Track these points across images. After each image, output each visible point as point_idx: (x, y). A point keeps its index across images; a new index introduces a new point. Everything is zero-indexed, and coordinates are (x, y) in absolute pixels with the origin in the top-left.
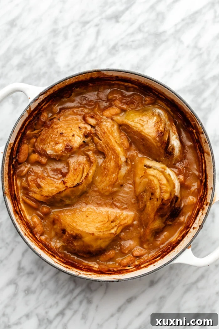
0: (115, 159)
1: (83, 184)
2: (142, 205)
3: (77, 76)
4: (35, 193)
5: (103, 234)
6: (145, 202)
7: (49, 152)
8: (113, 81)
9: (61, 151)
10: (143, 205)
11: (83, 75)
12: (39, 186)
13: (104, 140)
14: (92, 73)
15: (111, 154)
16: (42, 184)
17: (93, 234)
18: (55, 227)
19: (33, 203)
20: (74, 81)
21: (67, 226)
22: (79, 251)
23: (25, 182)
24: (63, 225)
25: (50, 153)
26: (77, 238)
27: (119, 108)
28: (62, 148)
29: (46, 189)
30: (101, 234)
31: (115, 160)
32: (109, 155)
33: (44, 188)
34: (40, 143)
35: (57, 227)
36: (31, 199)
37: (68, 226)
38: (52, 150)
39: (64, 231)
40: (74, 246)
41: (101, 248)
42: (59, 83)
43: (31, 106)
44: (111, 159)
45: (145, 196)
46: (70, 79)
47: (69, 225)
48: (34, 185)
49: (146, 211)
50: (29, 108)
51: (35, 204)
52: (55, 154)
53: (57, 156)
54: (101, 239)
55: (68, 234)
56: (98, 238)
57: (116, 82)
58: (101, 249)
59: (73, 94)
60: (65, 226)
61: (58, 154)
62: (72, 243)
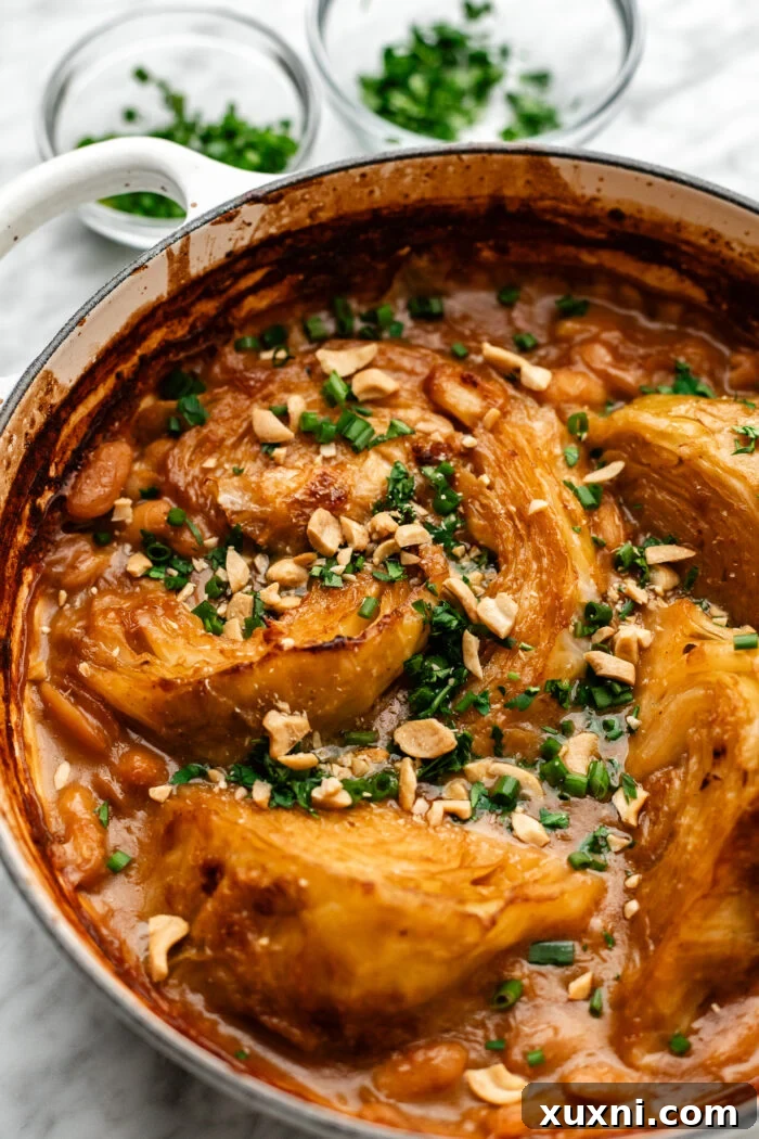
0: (550, 575)
1: (364, 653)
2: (651, 832)
3: (434, 159)
4: (110, 666)
5: (424, 906)
6: (673, 815)
7: (230, 498)
8: (593, 245)
9: (289, 500)
10: (659, 828)
11: (465, 157)
12: (138, 641)
13: (508, 484)
14: (508, 157)
15: (530, 554)
16: (155, 634)
17: (368, 888)
18: (174, 857)
19: (87, 720)
20: (414, 196)
21: (236, 842)
22: (269, 1003)
23: (74, 618)
24: (216, 842)
25: (233, 503)
26: (279, 903)
27: (603, 375)
28: (293, 485)
29: (173, 659)
30: (411, 902)
31: (544, 577)
32: (522, 557)
33: (164, 650)
34: (193, 453)
35: (185, 858)
36: (79, 700)
37: (244, 839)
38: (245, 488)
39: (212, 873)
40: (253, 957)
41: (395, 997)
42: (346, 169)
43: (192, 234)
44: (525, 575)
45: (677, 783)
46: (399, 164)
47: (249, 835)
48: (117, 629)
49: (672, 856)
50: (179, 243)
51: (95, 722)
52: (255, 508)
53: (263, 521)
54: (403, 933)
55: (235, 883)
56: (388, 923)
57: (608, 259)
58: (391, 1009)
59: (397, 286)
60: (226, 844)
61: (269, 510)
62: (244, 944)
